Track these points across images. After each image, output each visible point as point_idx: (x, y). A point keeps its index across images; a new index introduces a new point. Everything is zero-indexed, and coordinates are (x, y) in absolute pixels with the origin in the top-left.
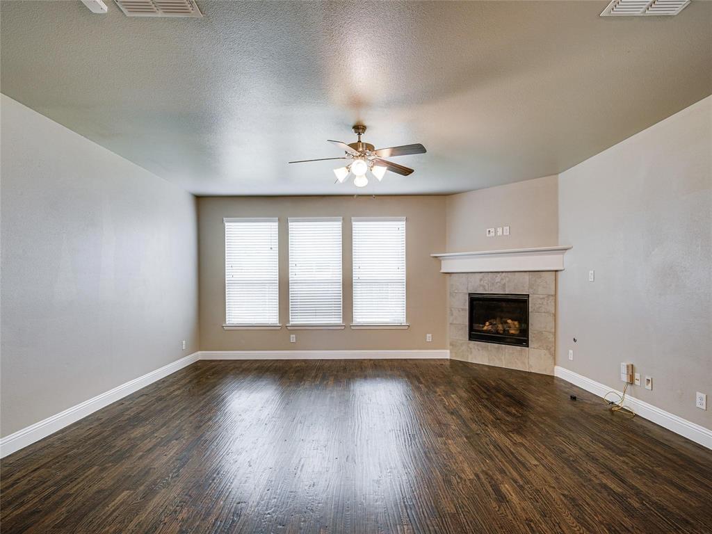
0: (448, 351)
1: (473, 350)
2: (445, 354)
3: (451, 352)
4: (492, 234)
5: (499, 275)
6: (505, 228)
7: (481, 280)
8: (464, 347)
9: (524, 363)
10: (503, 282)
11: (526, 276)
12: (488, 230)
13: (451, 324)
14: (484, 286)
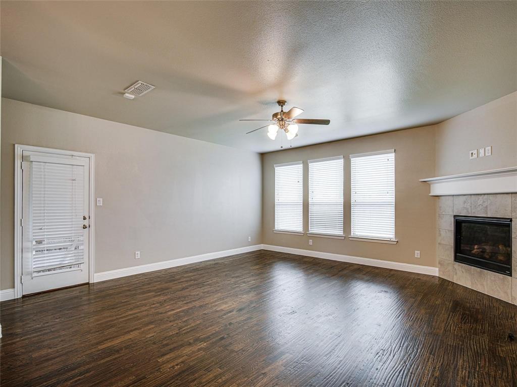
0: (437, 269)
1: (458, 272)
2: (434, 271)
3: (439, 271)
4: (475, 156)
5: (481, 197)
6: (487, 148)
7: (465, 202)
8: (450, 268)
9: (506, 293)
10: (485, 204)
11: (509, 197)
12: (471, 152)
13: (439, 243)
14: (467, 209)
